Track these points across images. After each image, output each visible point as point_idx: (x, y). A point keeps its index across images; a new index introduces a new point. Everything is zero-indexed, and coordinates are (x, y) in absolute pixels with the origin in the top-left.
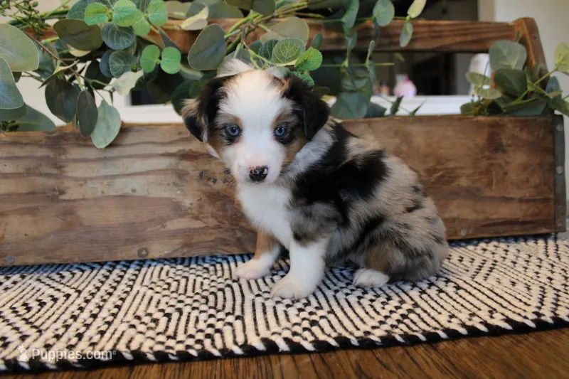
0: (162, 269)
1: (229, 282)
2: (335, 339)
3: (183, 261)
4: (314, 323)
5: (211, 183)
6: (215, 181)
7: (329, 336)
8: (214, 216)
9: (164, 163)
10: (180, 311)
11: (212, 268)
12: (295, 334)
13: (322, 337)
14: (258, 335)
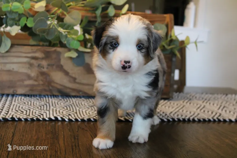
0: (21, 98)
1: (46, 103)
2: (75, 119)
3: (29, 96)
4: (70, 115)
5: (42, 69)
6: (43, 68)
7: (73, 118)
8: (42, 81)
9: (25, 60)
10: (30, 110)
11: (39, 99)
12: (64, 116)
13: (71, 118)
14: (53, 115)
